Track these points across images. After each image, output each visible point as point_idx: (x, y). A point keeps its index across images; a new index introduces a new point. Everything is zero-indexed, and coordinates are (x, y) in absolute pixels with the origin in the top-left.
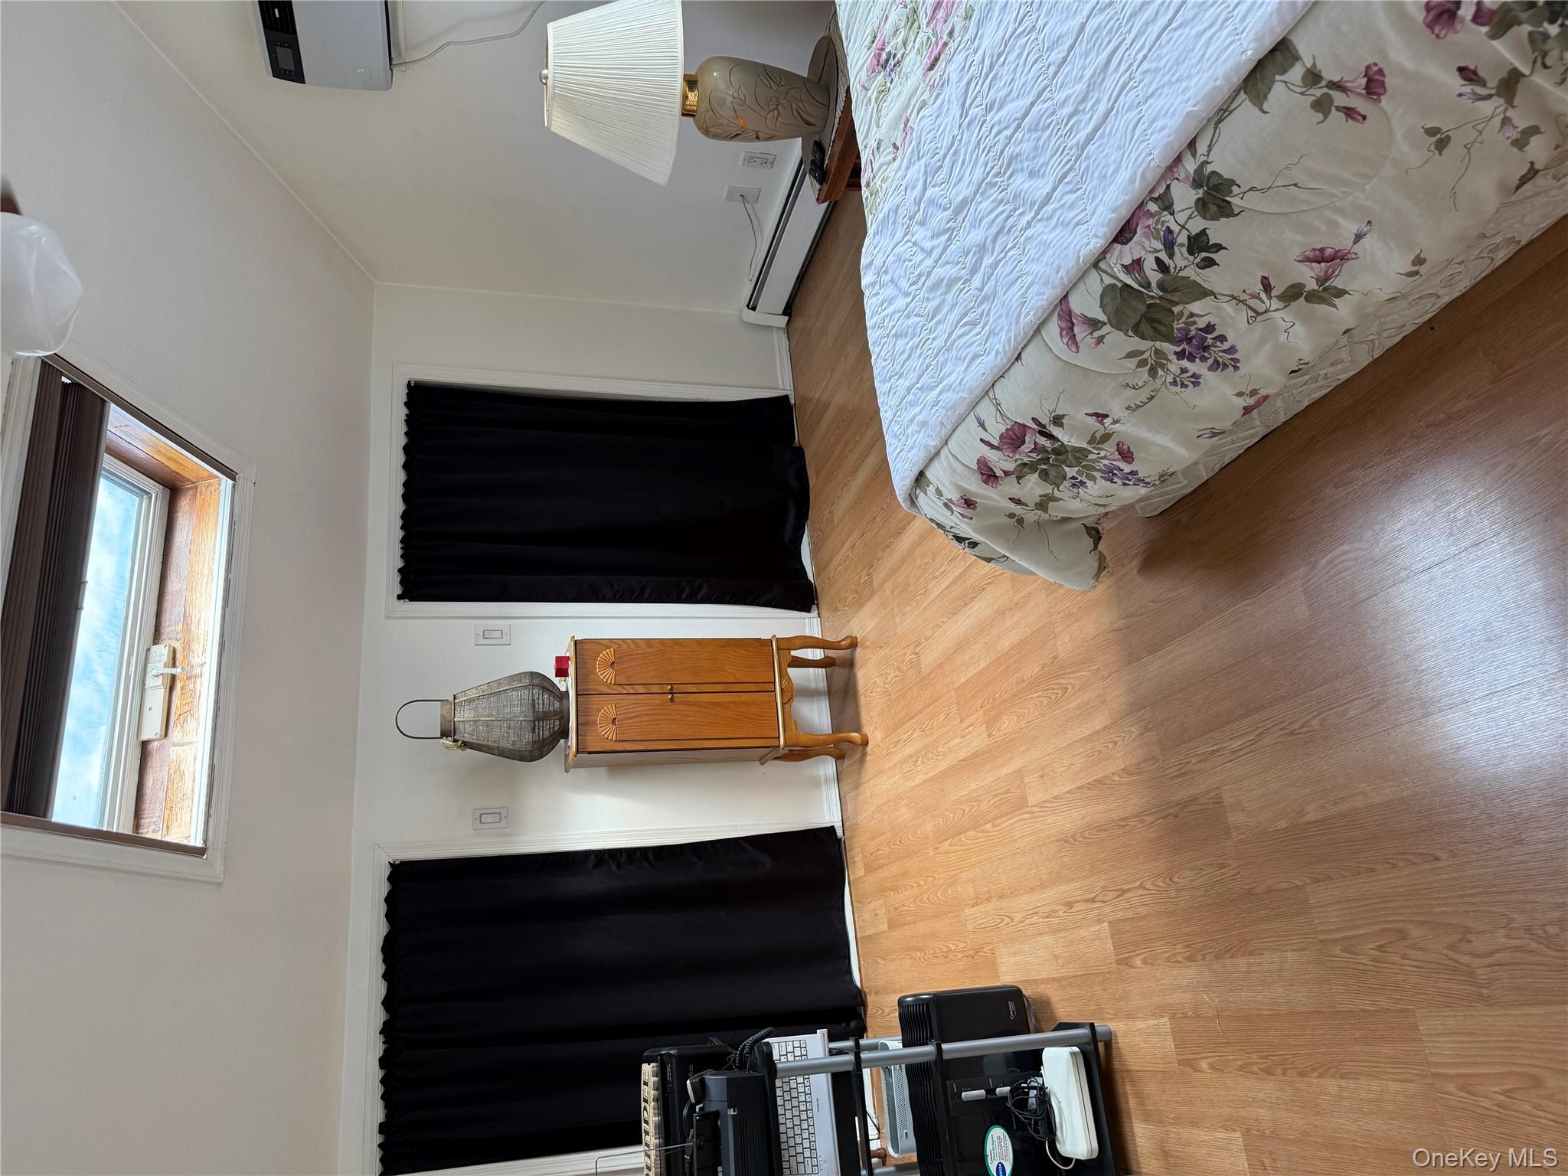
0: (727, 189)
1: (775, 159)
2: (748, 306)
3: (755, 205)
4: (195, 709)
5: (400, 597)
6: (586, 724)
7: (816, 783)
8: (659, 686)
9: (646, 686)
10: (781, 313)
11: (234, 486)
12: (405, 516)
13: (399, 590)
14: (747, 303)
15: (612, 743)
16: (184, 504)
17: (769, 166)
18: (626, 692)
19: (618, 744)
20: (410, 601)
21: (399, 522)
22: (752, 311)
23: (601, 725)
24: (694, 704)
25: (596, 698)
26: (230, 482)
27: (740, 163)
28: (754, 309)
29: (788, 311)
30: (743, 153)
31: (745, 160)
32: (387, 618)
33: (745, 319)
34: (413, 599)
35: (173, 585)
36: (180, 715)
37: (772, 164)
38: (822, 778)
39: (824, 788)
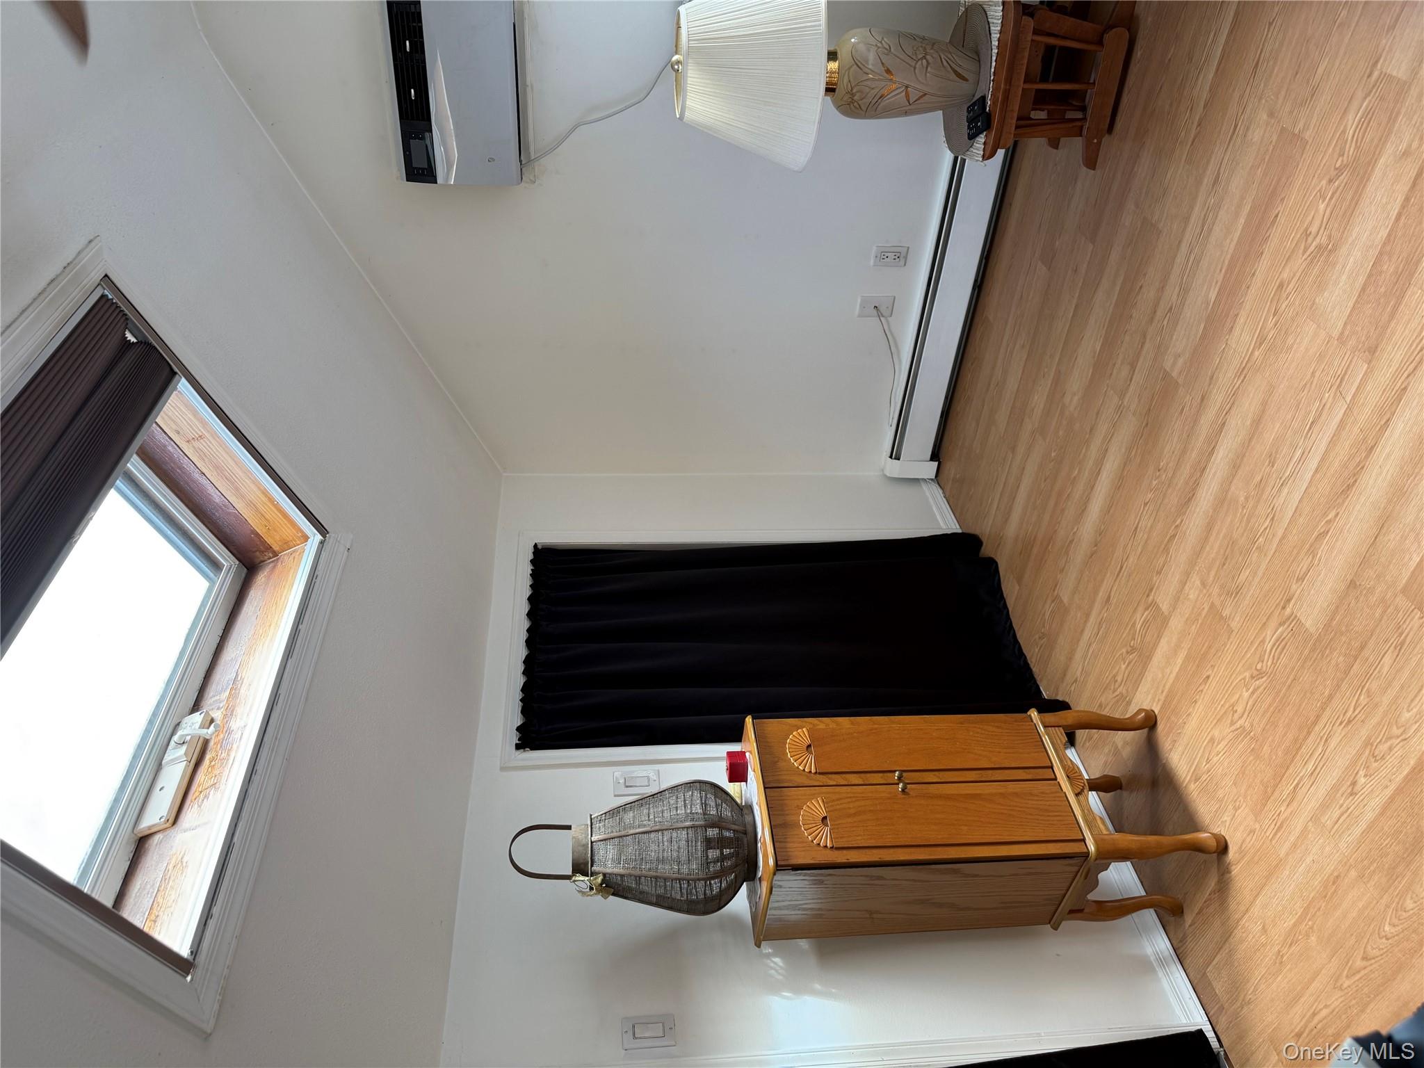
0: (859, 300)
1: (908, 250)
2: (891, 457)
3: (889, 319)
4: (223, 780)
5: (518, 747)
6: (785, 825)
7: (1145, 967)
8: (881, 775)
9: (862, 775)
10: (929, 459)
11: (322, 543)
12: (528, 661)
13: (515, 741)
14: (889, 455)
15: (828, 852)
16: (261, 578)
17: (902, 262)
18: (835, 783)
19: (837, 853)
20: (531, 750)
21: (521, 668)
22: (897, 461)
23: (806, 827)
24: (940, 797)
25: (793, 791)
26: (319, 537)
27: (872, 262)
28: (898, 458)
29: (935, 456)
30: (874, 248)
31: (876, 257)
32: (503, 769)
33: (888, 475)
34: (535, 747)
35: (230, 653)
36: (201, 792)
37: (906, 258)
38: (1152, 958)
39: (1160, 974)
